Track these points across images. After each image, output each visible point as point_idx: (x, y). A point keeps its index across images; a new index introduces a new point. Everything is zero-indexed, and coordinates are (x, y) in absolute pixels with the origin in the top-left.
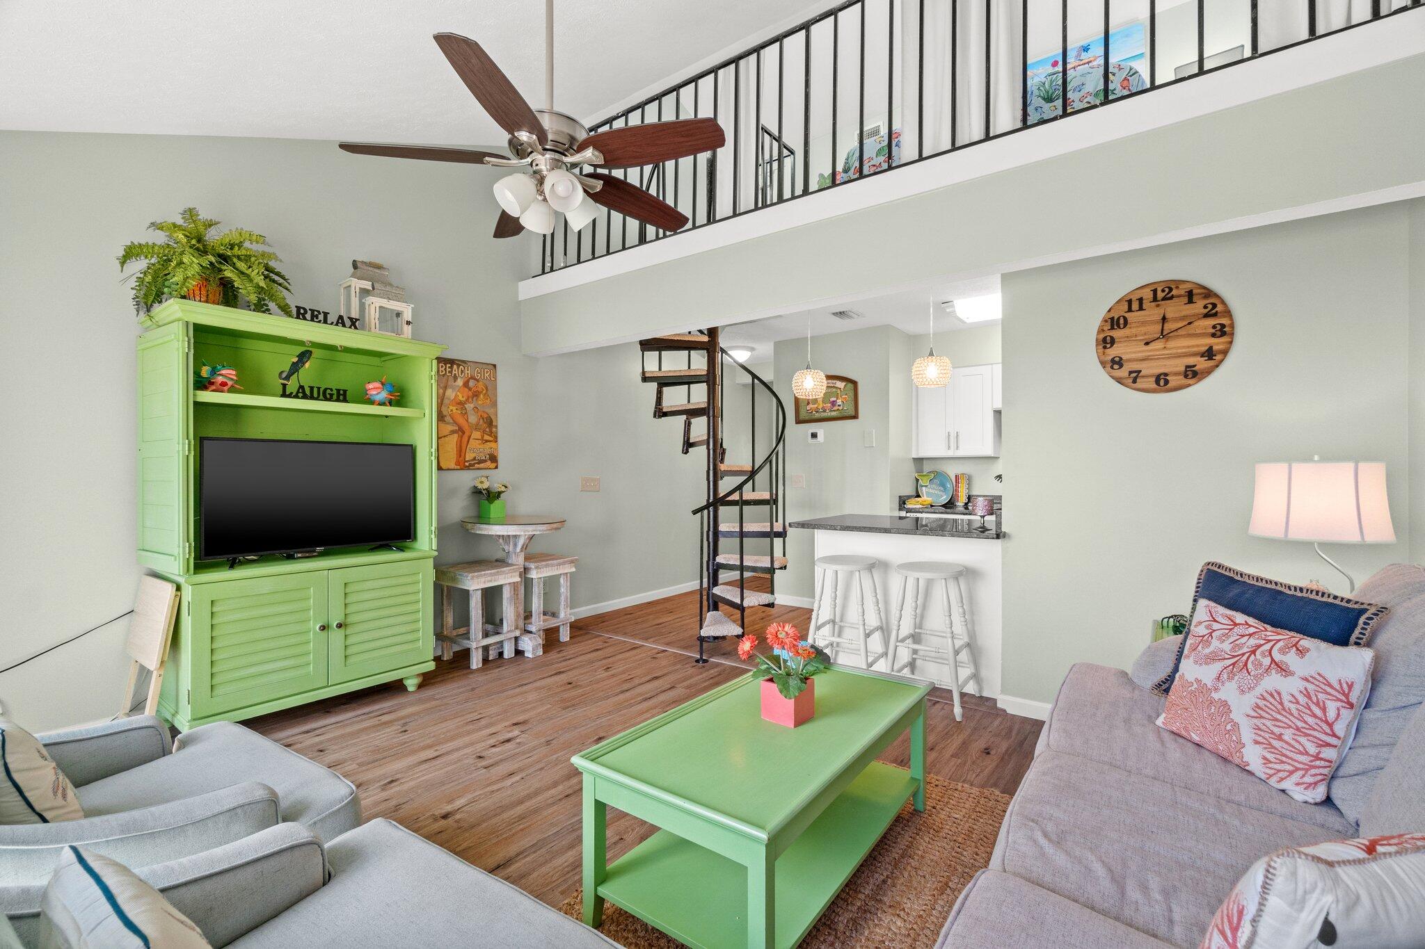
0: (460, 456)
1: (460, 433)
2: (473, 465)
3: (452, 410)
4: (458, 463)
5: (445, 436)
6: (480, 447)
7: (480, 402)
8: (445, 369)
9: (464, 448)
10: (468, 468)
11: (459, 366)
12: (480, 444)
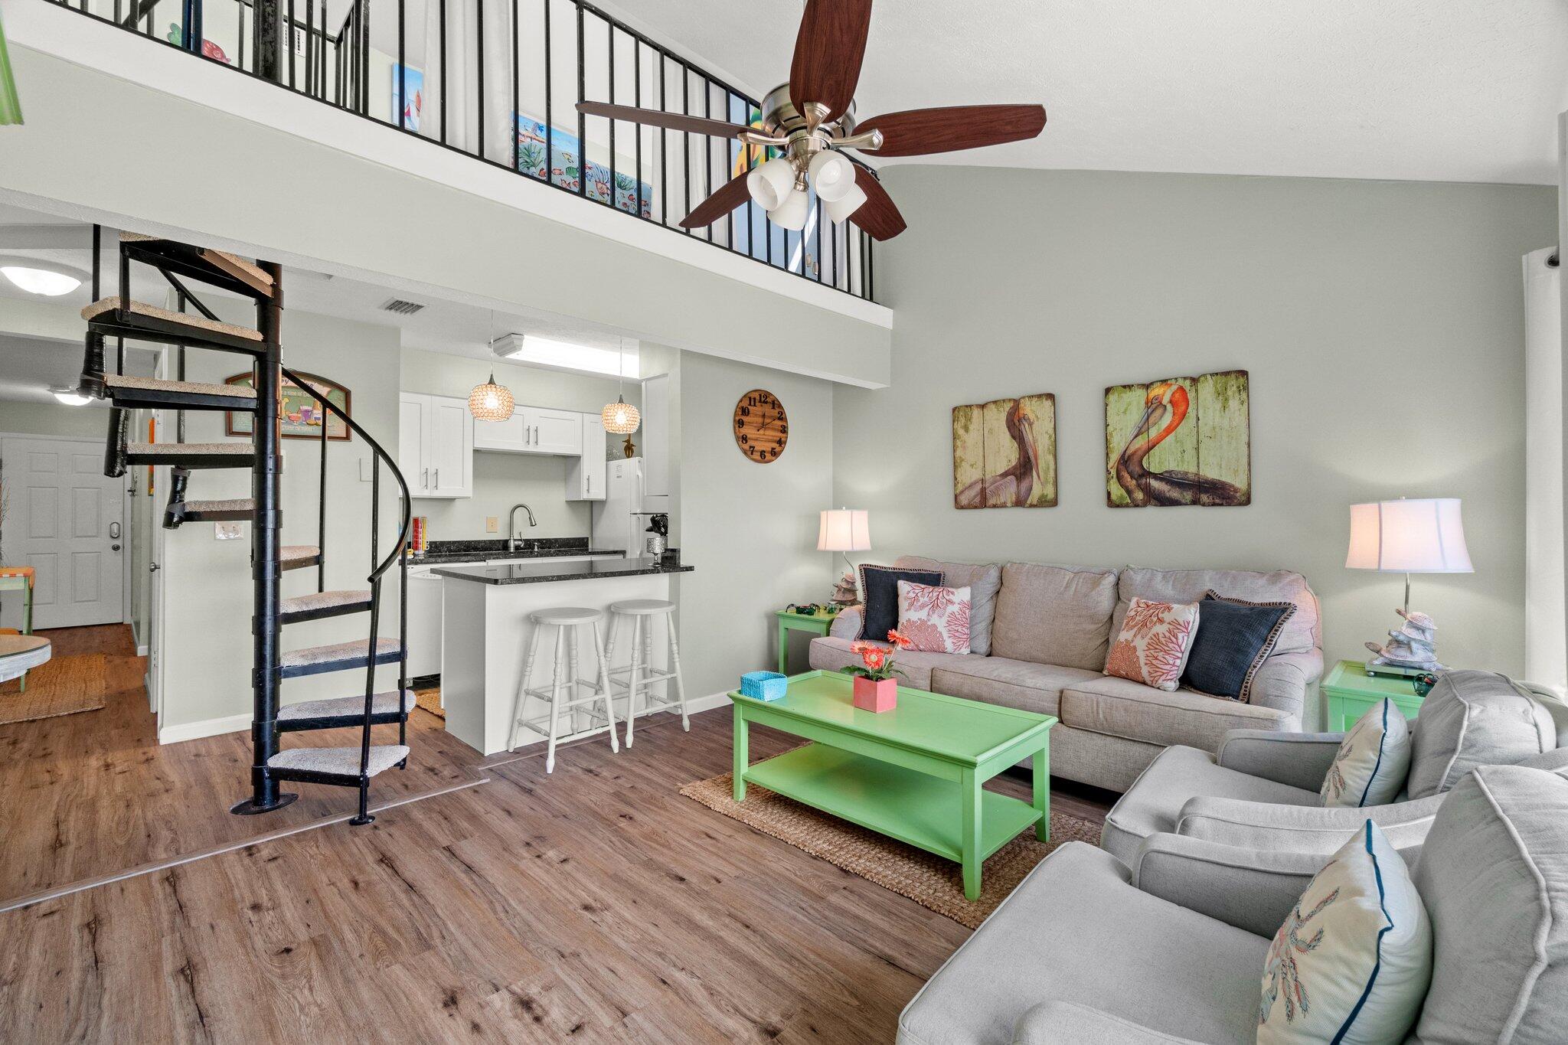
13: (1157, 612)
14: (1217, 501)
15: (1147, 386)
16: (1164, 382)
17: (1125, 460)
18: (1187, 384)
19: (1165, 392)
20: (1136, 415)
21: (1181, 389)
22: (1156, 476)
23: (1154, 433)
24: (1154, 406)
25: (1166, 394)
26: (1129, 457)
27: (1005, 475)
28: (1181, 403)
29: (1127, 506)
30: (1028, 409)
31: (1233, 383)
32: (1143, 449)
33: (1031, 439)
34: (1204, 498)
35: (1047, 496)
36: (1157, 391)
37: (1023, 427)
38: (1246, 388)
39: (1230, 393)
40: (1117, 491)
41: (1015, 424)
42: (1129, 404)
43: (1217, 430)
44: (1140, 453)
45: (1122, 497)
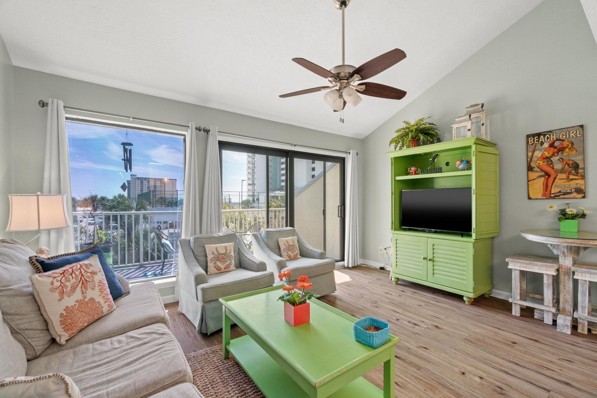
0: (546, 191)
1: (547, 177)
2: (559, 196)
3: (539, 164)
4: (544, 195)
5: (533, 180)
6: (565, 184)
7: (565, 154)
8: (534, 140)
9: (550, 185)
10: (554, 198)
11: (544, 135)
12: (564, 182)
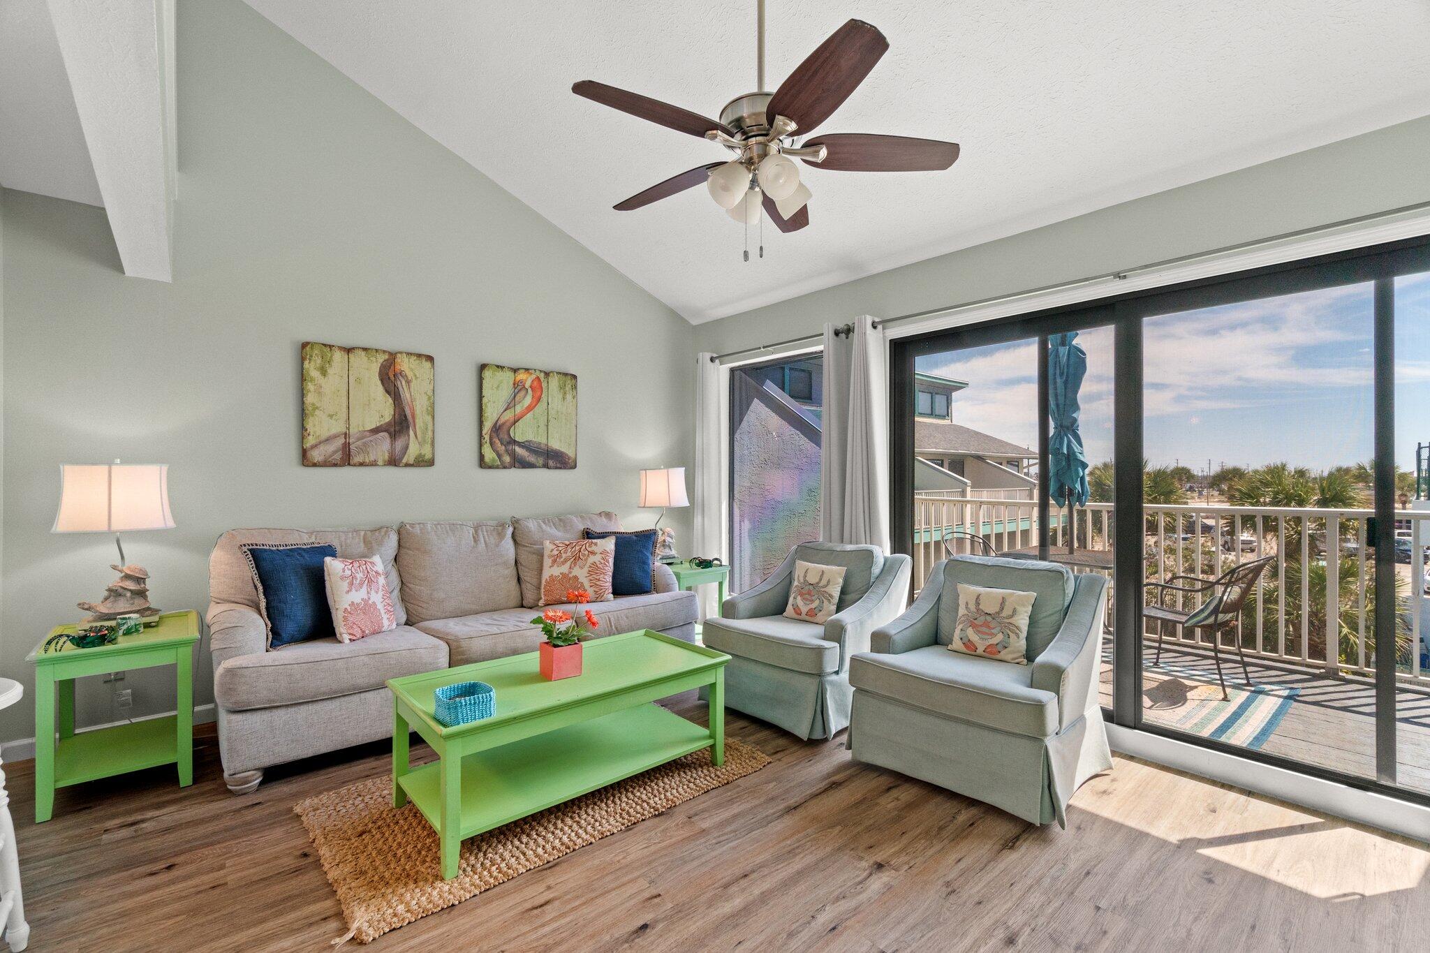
13: (584, 547)
14: (558, 465)
15: (515, 371)
16: (527, 370)
17: (496, 429)
18: (542, 375)
19: (527, 378)
20: (506, 392)
21: (538, 378)
22: (519, 444)
23: (519, 409)
24: (519, 388)
25: (528, 380)
26: (500, 426)
27: (376, 431)
28: (537, 388)
29: (497, 467)
30: (405, 364)
31: (569, 382)
32: (511, 421)
33: (408, 396)
34: (551, 463)
35: (425, 456)
36: (521, 376)
37: (399, 383)
38: (575, 387)
39: (567, 389)
40: (489, 454)
41: (390, 378)
42: (501, 382)
43: (559, 413)
44: (508, 424)
45: (493, 460)
